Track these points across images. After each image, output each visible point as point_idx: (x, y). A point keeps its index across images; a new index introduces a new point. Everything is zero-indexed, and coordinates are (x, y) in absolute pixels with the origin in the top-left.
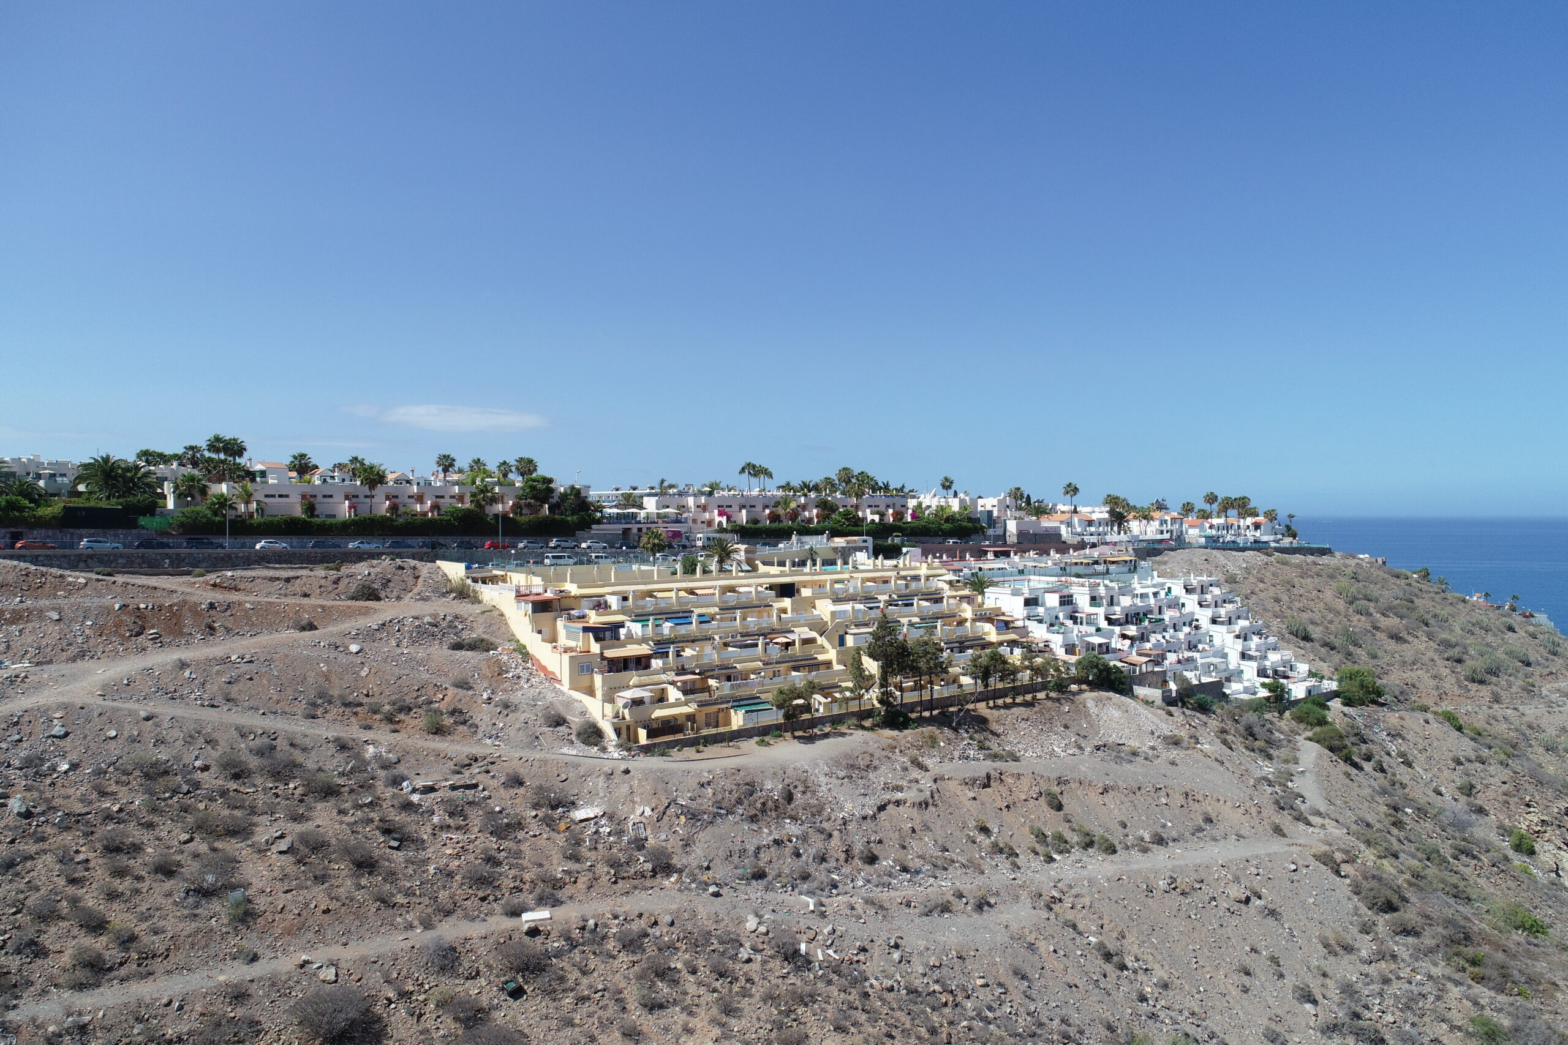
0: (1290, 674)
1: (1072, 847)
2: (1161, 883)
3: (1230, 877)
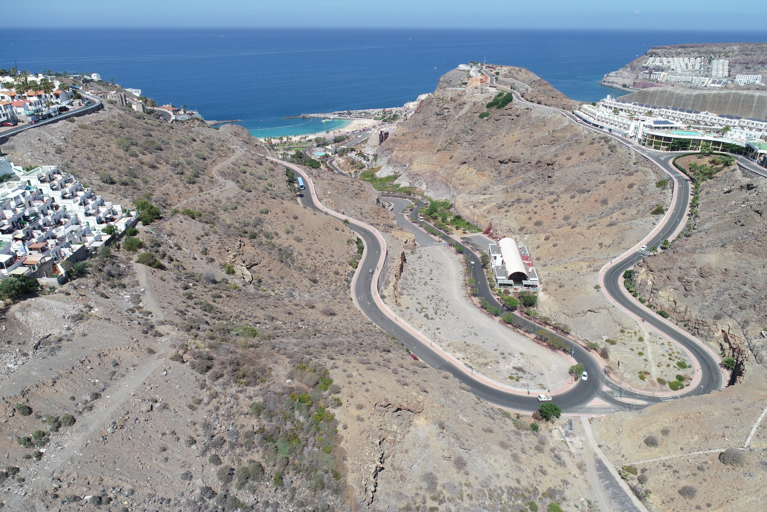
0: (115, 217)
1: (49, 435)
2: (109, 430)
3: (140, 400)
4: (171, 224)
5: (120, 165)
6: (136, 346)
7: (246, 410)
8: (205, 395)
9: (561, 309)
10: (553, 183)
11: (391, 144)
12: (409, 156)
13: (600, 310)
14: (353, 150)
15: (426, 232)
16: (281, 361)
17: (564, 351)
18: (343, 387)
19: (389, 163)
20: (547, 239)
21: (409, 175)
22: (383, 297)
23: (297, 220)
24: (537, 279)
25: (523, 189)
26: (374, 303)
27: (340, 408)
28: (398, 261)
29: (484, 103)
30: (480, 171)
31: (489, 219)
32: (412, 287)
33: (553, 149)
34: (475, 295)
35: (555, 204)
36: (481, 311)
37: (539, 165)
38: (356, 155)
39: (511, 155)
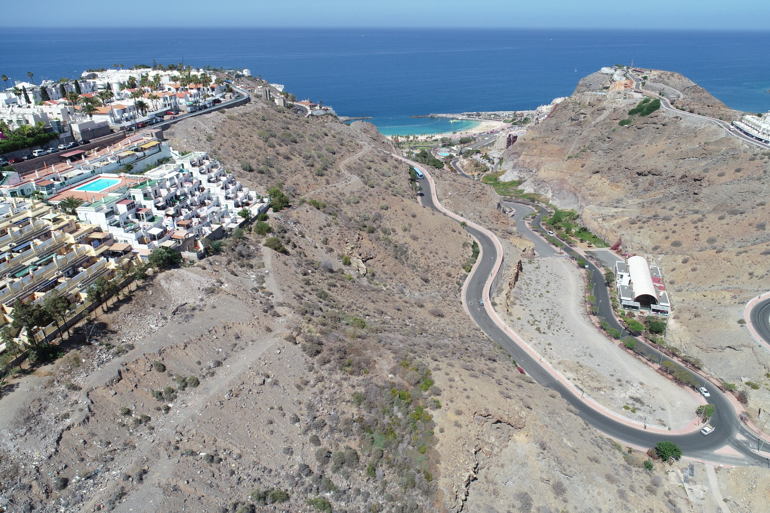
0: (250, 202)
1: (177, 392)
2: (226, 396)
3: (255, 374)
4: (298, 213)
5: (259, 155)
6: (256, 323)
7: (348, 397)
8: (312, 377)
9: (694, 340)
10: (700, 200)
11: (519, 148)
12: (537, 161)
13: (743, 348)
14: (478, 152)
15: (547, 242)
16: (386, 356)
17: (693, 387)
18: (444, 390)
19: (514, 167)
20: (685, 261)
21: (535, 181)
22: (494, 304)
23: (415, 219)
24: (669, 305)
25: (662, 205)
26: (484, 309)
27: (438, 410)
28: (514, 270)
29: (626, 109)
30: (614, 182)
31: (619, 234)
32: (525, 297)
33: (703, 163)
34: (594, 314)
35: (699, 224)
36: (600, 332)
37: (683, 180)
38: (481, 157)
39: (652, 167)
